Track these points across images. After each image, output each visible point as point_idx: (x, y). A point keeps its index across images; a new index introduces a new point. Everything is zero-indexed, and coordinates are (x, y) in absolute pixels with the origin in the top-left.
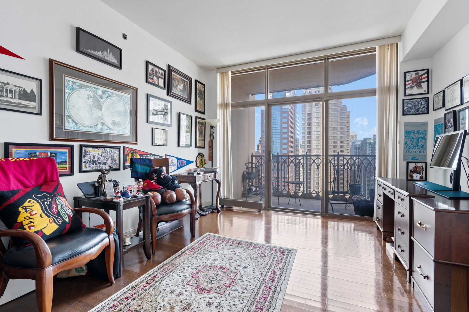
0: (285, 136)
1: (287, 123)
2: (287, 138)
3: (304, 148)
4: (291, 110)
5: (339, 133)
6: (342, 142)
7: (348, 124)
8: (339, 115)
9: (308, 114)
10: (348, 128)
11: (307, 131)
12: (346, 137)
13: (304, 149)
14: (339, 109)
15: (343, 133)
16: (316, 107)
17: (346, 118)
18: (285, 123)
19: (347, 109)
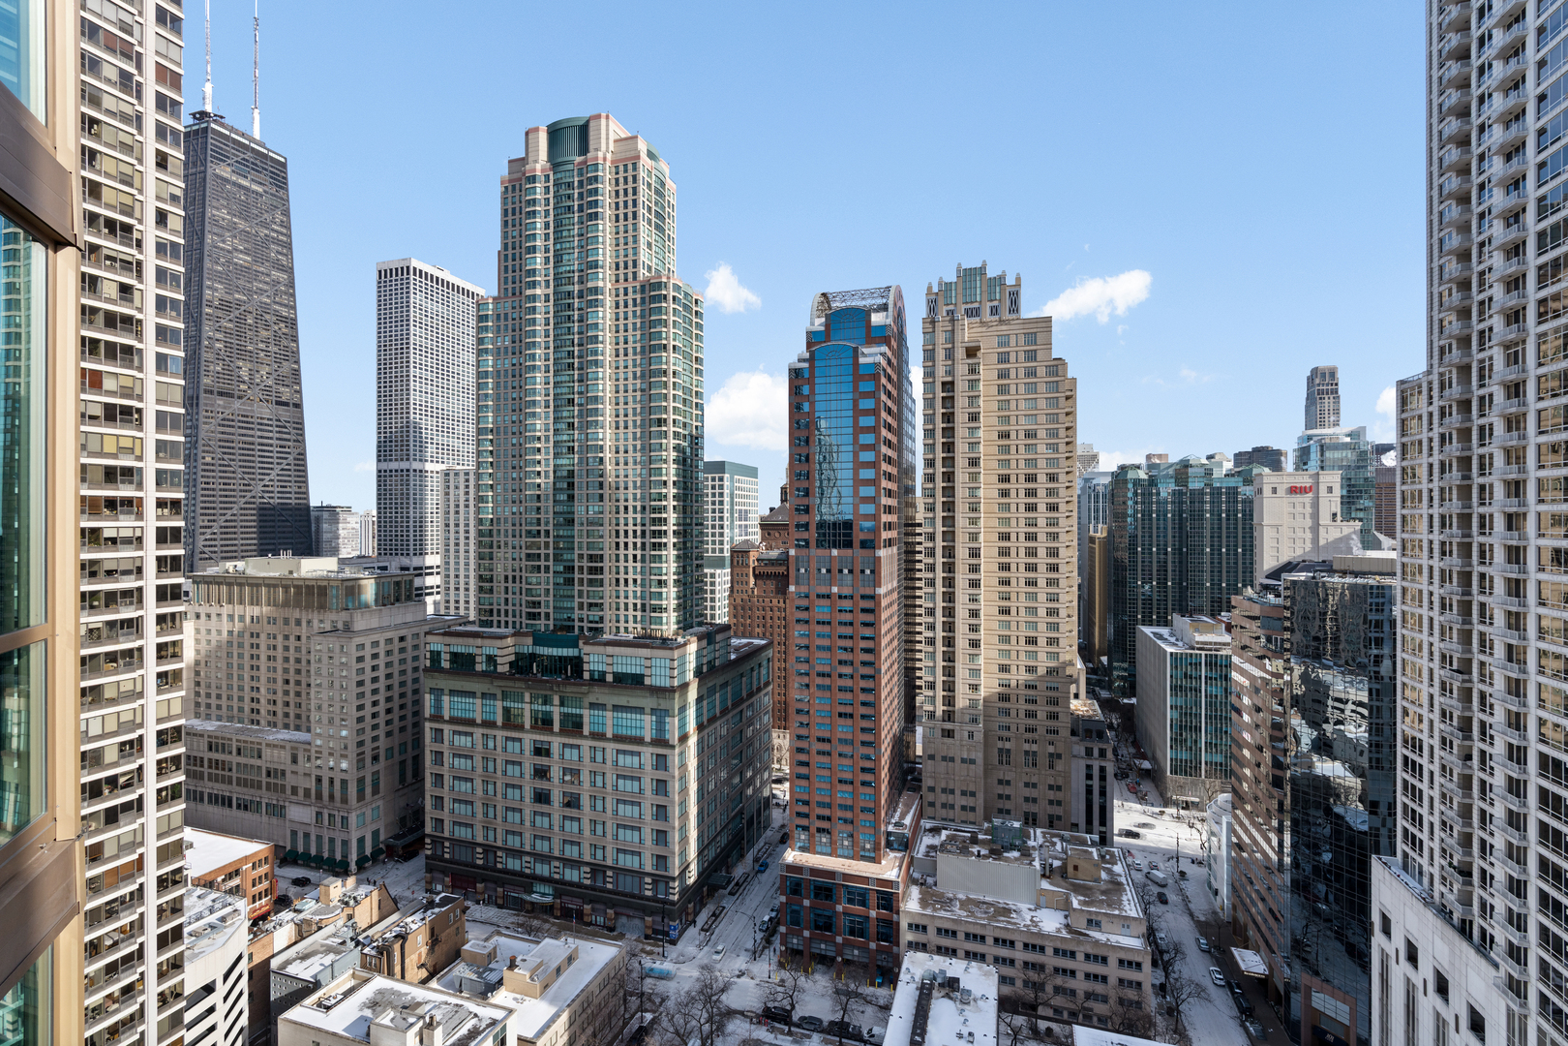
0: (867, 456)
1: (875, 412)
2: (874, 465)
3: (933, 496)
4: (889, 370)
5: (1042, 448)
6: (1052, 478)
7: (1070, 418)
8: (1042, 388)
9: (943, 384)
10: (1070, 433)
11: (940, 440)
12: (1063, 463)
13: (931, 500)
14: (1041, 371)
15: (1054, 447)
16: (970, 361)
17: (1062, 401)
18: (866, 412)
19: (1065, 370)
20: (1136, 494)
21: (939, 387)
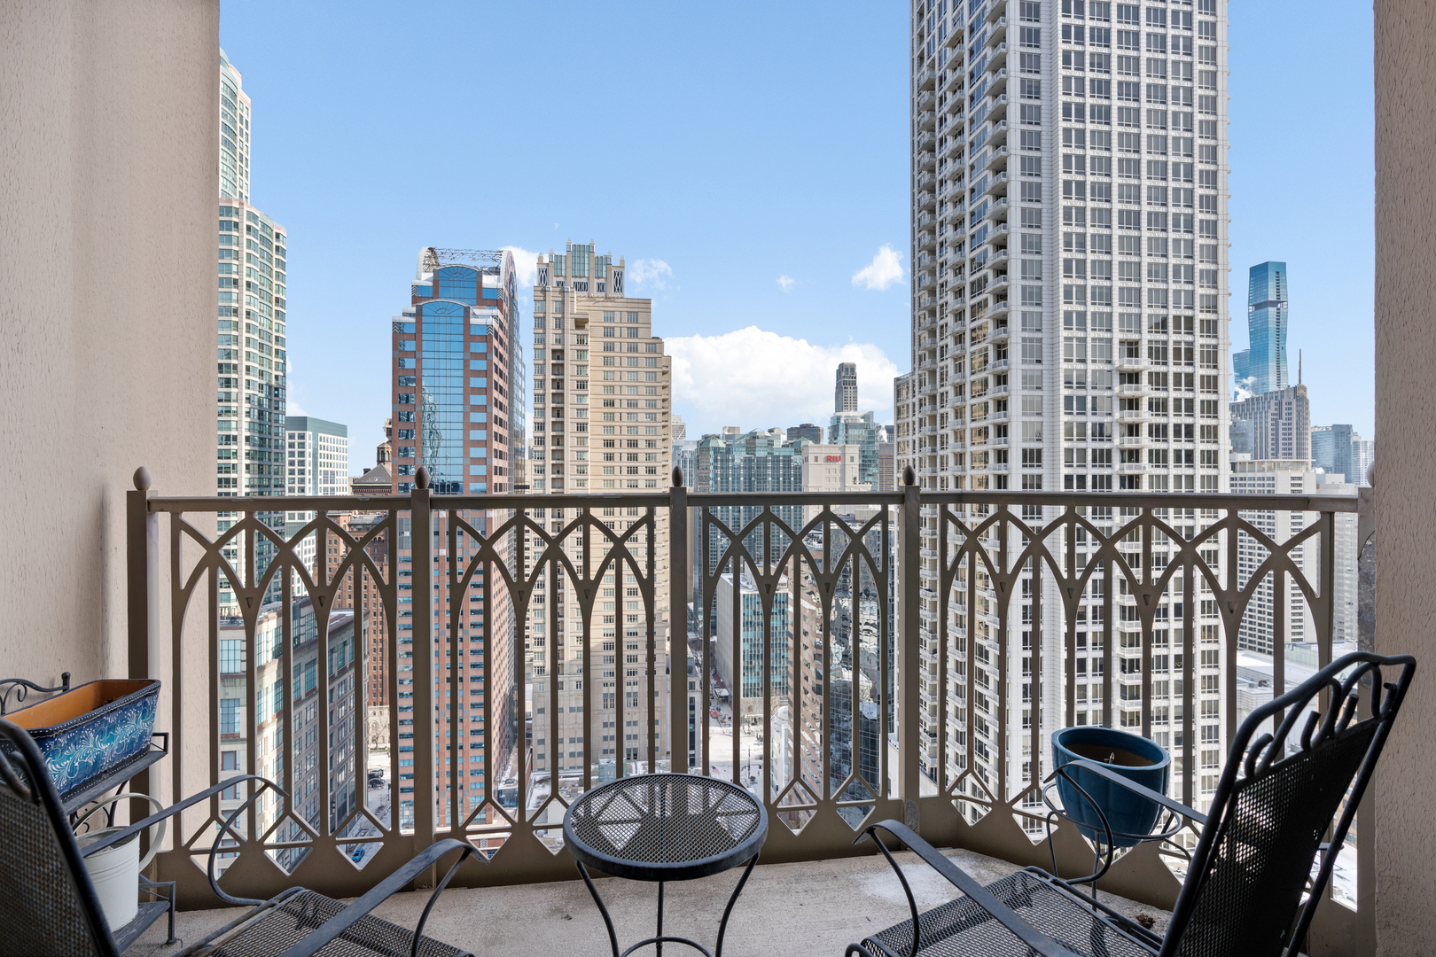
0: (478, 417)
1: (486, 374)
2: (485, 426)
3: (543, 458)
4: (501, 333)
5: (642, 417)
6: (650, 444)
7: (666, 391)
8: (642, 362)
9: (554, 351)
10: (666, 404)
11: (550, 405)
12: (661, 431)
13: (541, 463)
14: (642, 347)
15: (652, 417)
16: (579, 332)
17: (659, 375)
18: (478, 373)
19: (662, 348)
20: (716, 460)
21: (549, 354)
